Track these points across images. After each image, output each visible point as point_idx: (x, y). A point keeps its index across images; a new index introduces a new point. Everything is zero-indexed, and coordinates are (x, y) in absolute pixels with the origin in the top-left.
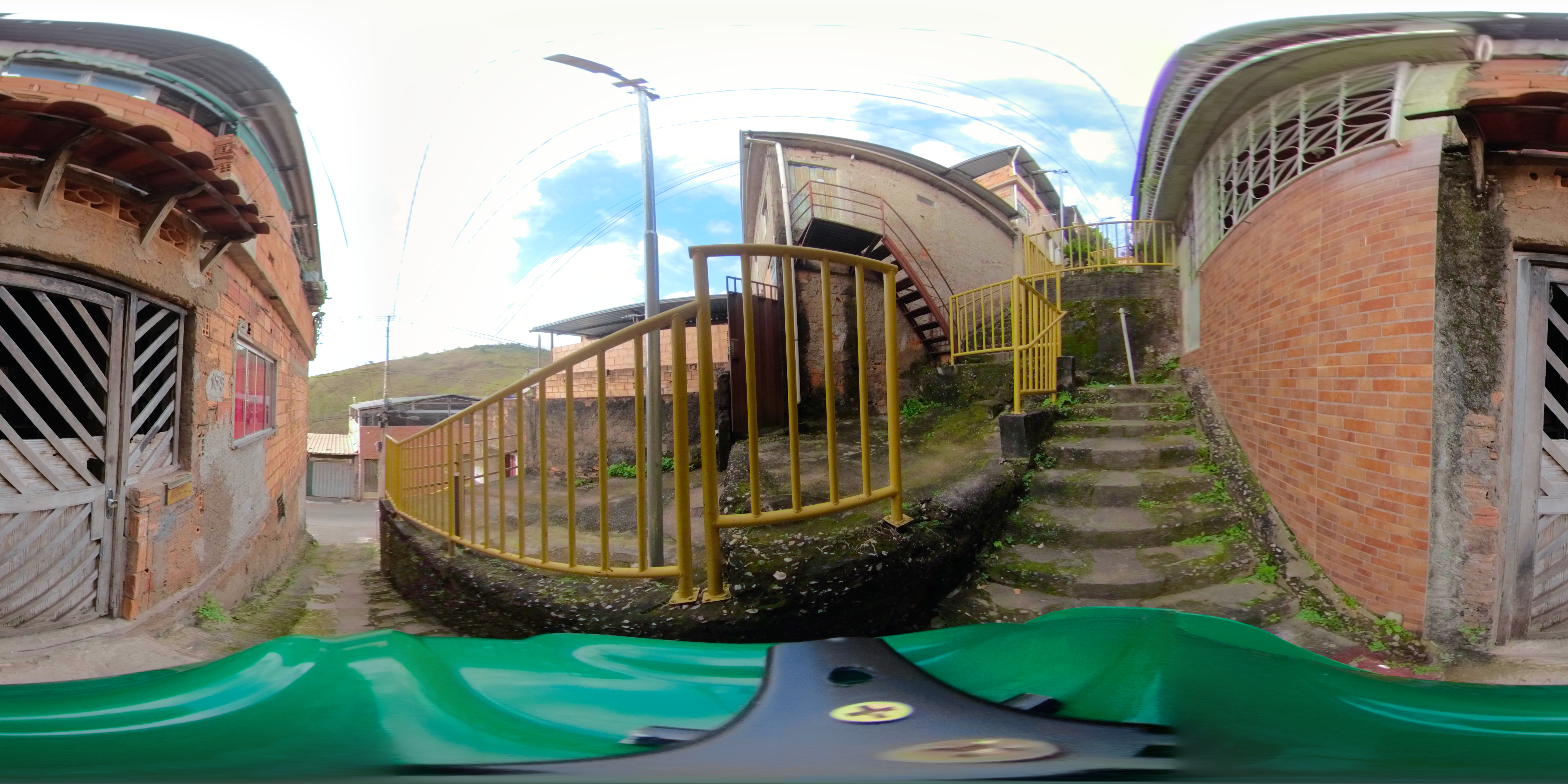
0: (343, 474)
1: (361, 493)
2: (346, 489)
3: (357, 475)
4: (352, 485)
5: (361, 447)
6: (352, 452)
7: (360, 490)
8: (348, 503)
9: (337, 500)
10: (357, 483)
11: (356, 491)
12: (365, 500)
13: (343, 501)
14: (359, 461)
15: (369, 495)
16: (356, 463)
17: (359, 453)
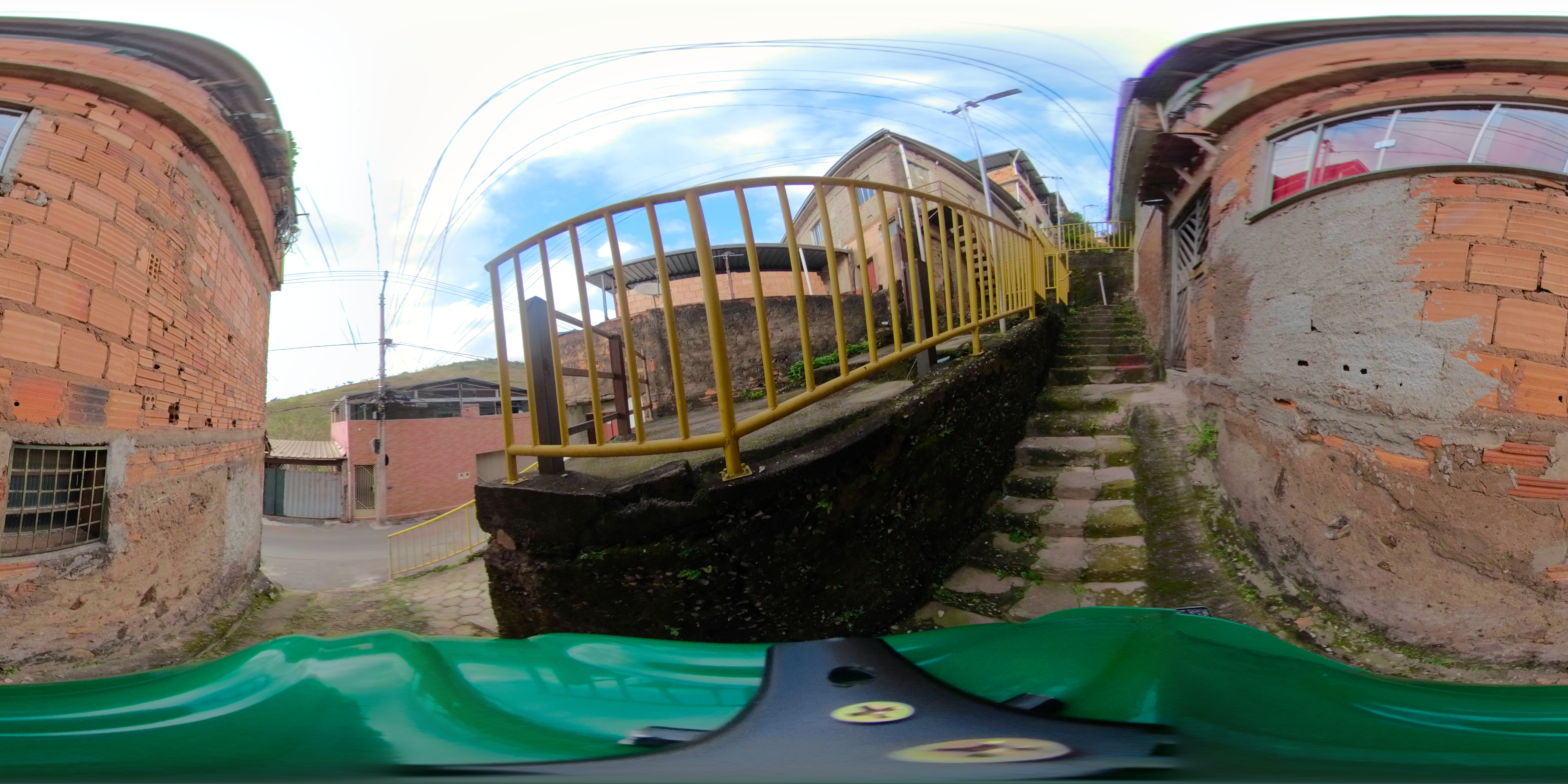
0: (326, 486)
1: (352, 512)
2: (332, 507)
3: (346, 487)
4: (339, 501)
5: (350, 448)
6: (338, 456)
7: (350, 508)
8: (334, 525)
9: (317, 521)
10: (346, 498)
11: (345, 508)
12: (358, 520)
13: (327, 523)
14: (348, 467)
15: (363, 513)
16: (344, 470)
17: (348, 456)
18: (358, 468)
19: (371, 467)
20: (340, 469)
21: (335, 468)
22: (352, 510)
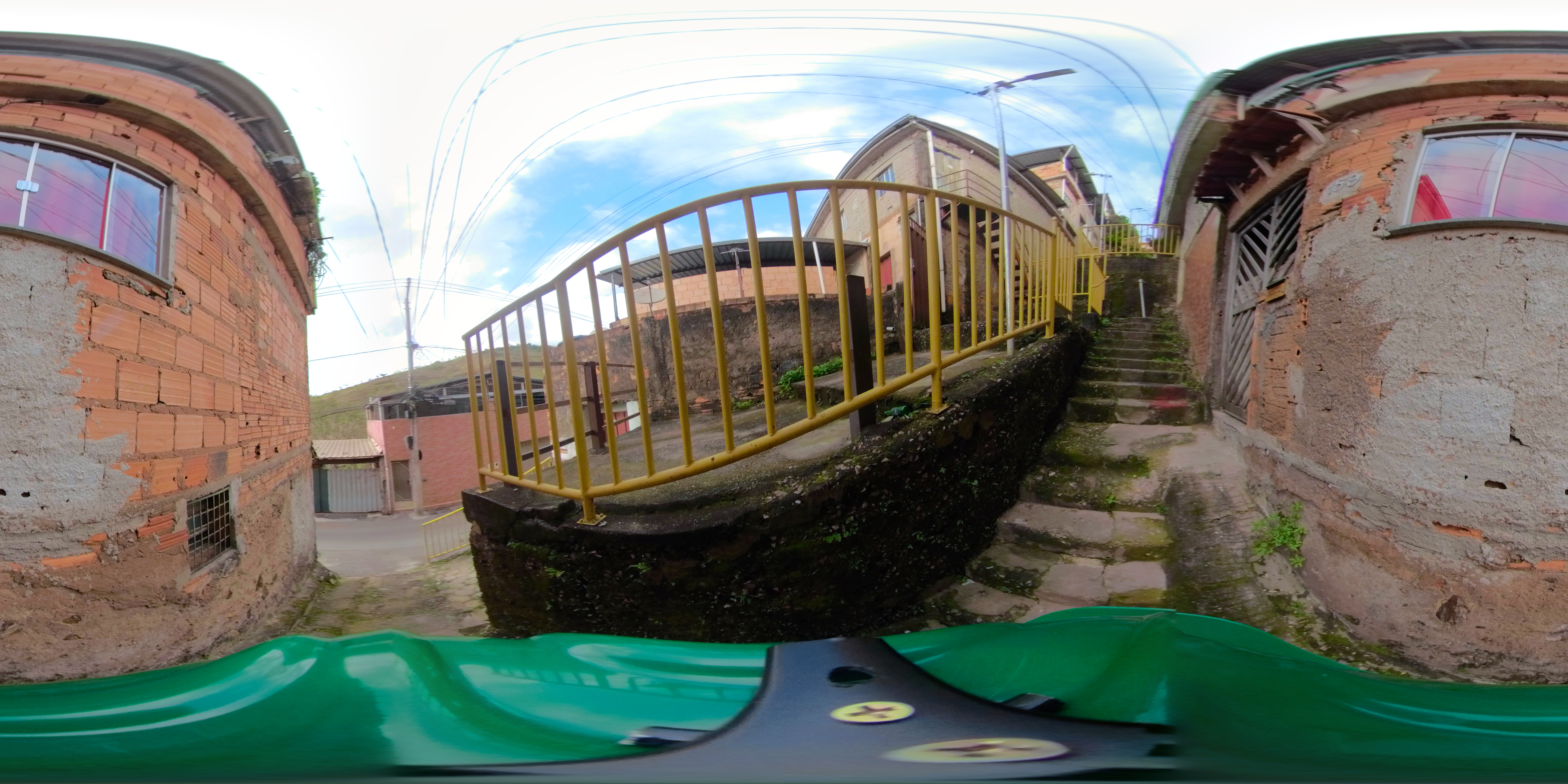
0: (366, 482)
1: (392, 504)
2: (372, 501)
3: (384, 482)
4: (380, 495)
5: (386, 446)
6: (375, 454)
7: (389, 501)
8: (376, 517)
9: (361, 515)
10: (385, 492)
11: (385, 502)
12: (398, 512)
13: (369, 516)
14: (385, 464)
15: (402, 505)
16: (381, 467)
17: (384, 453)
18: (394, 464)
19: (406, 462)
20: (377, 466)
21: (373, 465)
22: (392, 503)
